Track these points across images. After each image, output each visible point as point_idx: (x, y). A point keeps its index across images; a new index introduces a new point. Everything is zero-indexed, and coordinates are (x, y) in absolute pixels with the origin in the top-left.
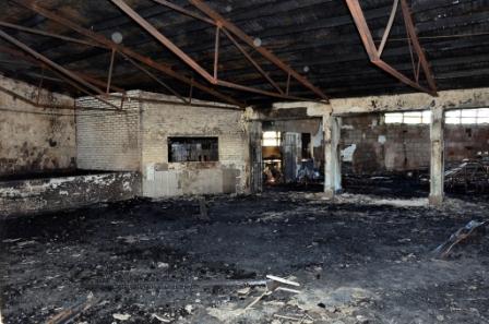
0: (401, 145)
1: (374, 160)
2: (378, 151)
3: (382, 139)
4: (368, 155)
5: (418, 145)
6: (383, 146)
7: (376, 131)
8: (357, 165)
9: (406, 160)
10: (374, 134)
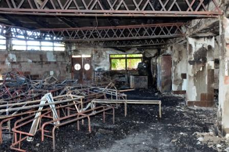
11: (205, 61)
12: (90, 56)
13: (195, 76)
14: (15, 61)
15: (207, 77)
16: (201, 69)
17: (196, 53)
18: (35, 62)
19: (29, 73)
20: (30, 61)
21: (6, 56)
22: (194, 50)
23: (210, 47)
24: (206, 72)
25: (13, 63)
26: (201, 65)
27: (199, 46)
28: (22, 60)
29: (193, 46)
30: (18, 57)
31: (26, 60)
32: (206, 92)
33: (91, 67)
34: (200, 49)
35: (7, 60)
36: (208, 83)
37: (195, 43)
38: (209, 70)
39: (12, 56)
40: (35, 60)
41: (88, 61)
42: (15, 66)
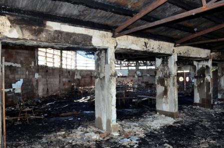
0: (45, 80)
1: (33, 91)
2: (35, 84)
3: (37, 76)
4: (30, 87)
5: (52, 80)
6: (37, 81)
7: (34, 70)
8: (23, 95)
9: (48, 89)
10: (33, 72)
11: (204, 76)
12: (188, 71)
13: (198, 86)
14: (140, 75)
15: (206, 87)
16: (202, 82)
17: (198, 70)
18: (152, 76)
19: (148, 82)
20: (148, 75)
21: (136, 73)
22: (197, 69)
23: (207, 67)
24: (205, 84)
25: (139, 76)
26: (202, 79)
27: (200, 66)
28: (144, 75)
29: (197, 66)
30: (142, 73)
31: (146, 74)
32: (205, 97)
33: (190, 79)
34: (201, 68)
35: (136, 75)
36: (207, 91)
37: (198, 65)
38: (207, 82)
39: (138, 73)
40: (151, 75)
41: (188, 74)
42: (140, 78)
